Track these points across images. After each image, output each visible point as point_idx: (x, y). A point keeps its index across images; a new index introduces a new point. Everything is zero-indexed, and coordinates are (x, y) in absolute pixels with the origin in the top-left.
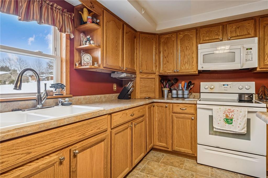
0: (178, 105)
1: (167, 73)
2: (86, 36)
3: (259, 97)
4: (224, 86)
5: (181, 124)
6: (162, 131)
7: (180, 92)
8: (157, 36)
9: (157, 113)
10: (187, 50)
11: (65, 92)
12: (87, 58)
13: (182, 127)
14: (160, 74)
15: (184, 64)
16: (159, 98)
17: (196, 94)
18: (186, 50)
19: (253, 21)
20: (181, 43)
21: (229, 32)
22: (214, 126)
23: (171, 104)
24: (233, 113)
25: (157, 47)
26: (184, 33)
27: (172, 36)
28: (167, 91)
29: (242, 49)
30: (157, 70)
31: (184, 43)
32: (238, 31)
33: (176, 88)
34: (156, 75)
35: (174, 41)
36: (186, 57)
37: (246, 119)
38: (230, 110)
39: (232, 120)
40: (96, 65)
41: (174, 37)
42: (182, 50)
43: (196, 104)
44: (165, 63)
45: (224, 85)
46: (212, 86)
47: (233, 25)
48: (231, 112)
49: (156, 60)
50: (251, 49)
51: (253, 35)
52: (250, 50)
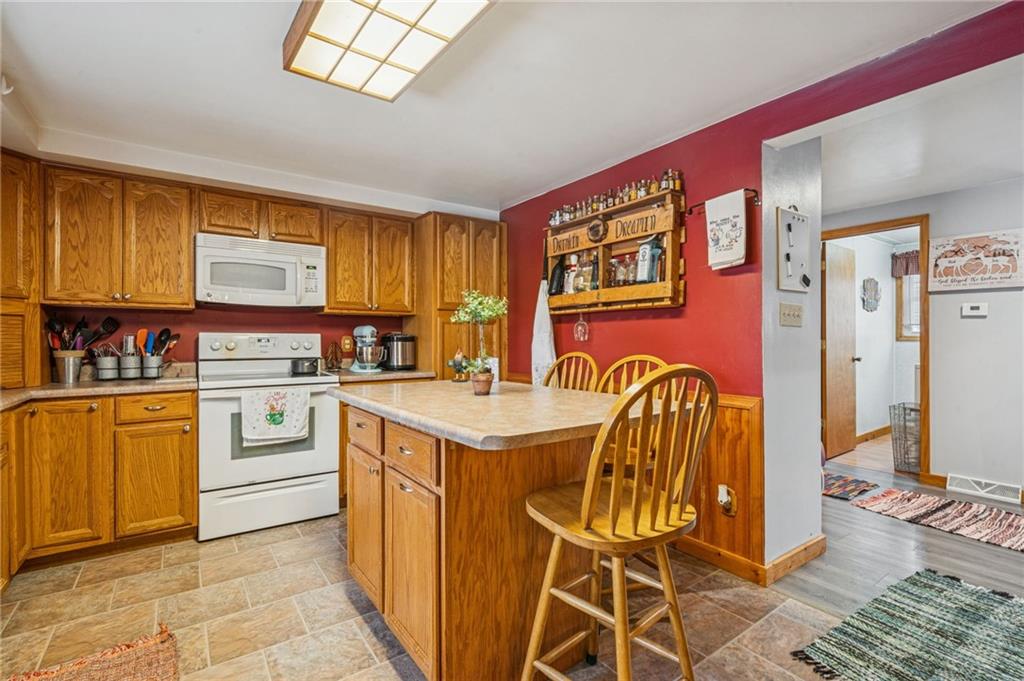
0: (138, 397)
1: (82, 301)
3: (326, 364)
4: (259, 344)
5: (148, 451)
6: (71, 490)
7: (131, 363)
8: (35, 165)
9: (48, 436)
10: (161, 240)
13: (150, 461)
14: (47, 302)
15: (148, 277)
16: (43, 386)
17: (185, 364)
18: (158, 241)
19: (318, 212)
20: (137, 214)
21: (273, 221)
22: (244, 436)
23: (112, 400)
24: (283, 401)
25: (34, 205)
26: (150, 189)
27: (102, 183)
28: (74, 361)
29: (299, 264)
30: (33, 286)
31: (151, 219)
32: (291, 223)
33: (113, 348)
34: (28, 304)
35: (112, 201)
36: (156, 259)
37: (307, 409)
38: (278, 393)
39: (282, 415)
41: (111, 191)
42: (143, 237)
43: (195, 391)
44: (73, 267)
45: (259, 340)
46: (231, 342)
47: (281, 207)
48: (281, 398)
49: (29, 252)
50: (315, 268)
51: (317, 241)
52: (313, 270)
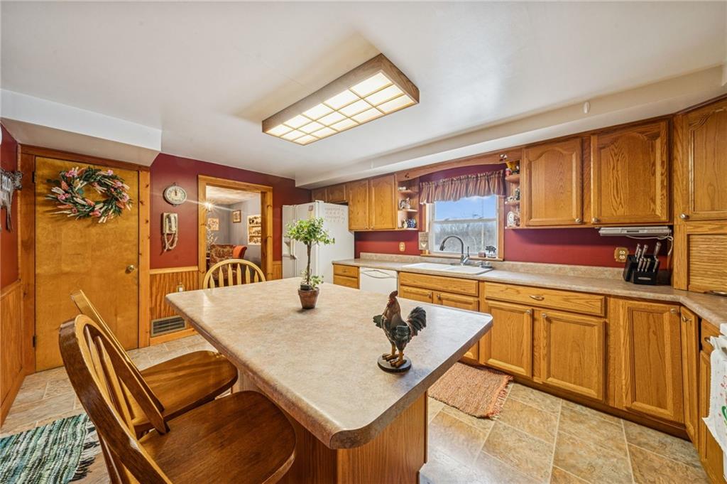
12: (511, 217)
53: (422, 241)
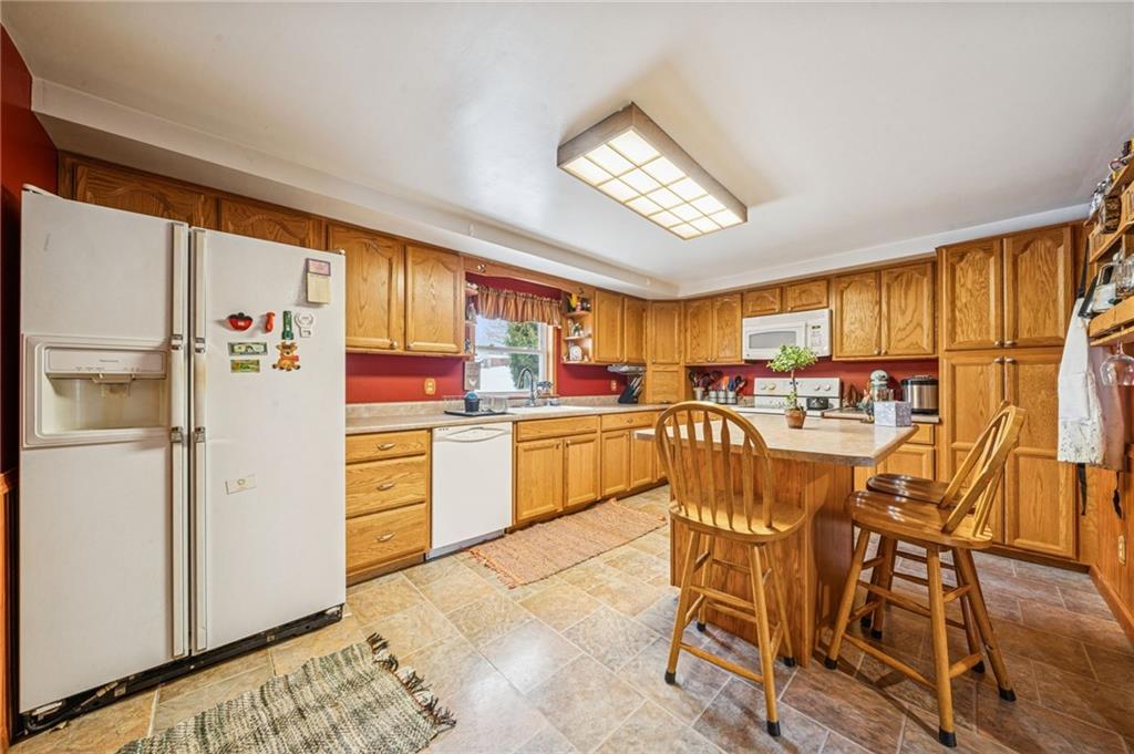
1: (698, 363)
2: (575, 323)
7: (722, 394)
8: (682, 302)
10: (728, 326)
11: (551, 392)
12: (576, 352)
14: (687, 365)
15: (722, 348)
17: (748, 397)
18: (726, 326)
19: (825, 282)
20: (718, 315)
21: (790, 299)
25: (681, 322)
26: (723, 300)
28: (700, 391)
30: (681, 359)
31: (723, 316)
32: (804, 296)
34: (680, 366)
36: (725, 337)
40: (586, 360)
41: (708, 305)
42: (720, 326)
44: (694, 347)
47: (796, 287)
50: (819, 327)
51: (823, 306)
52: (818, 329)
53: (469, 376)
